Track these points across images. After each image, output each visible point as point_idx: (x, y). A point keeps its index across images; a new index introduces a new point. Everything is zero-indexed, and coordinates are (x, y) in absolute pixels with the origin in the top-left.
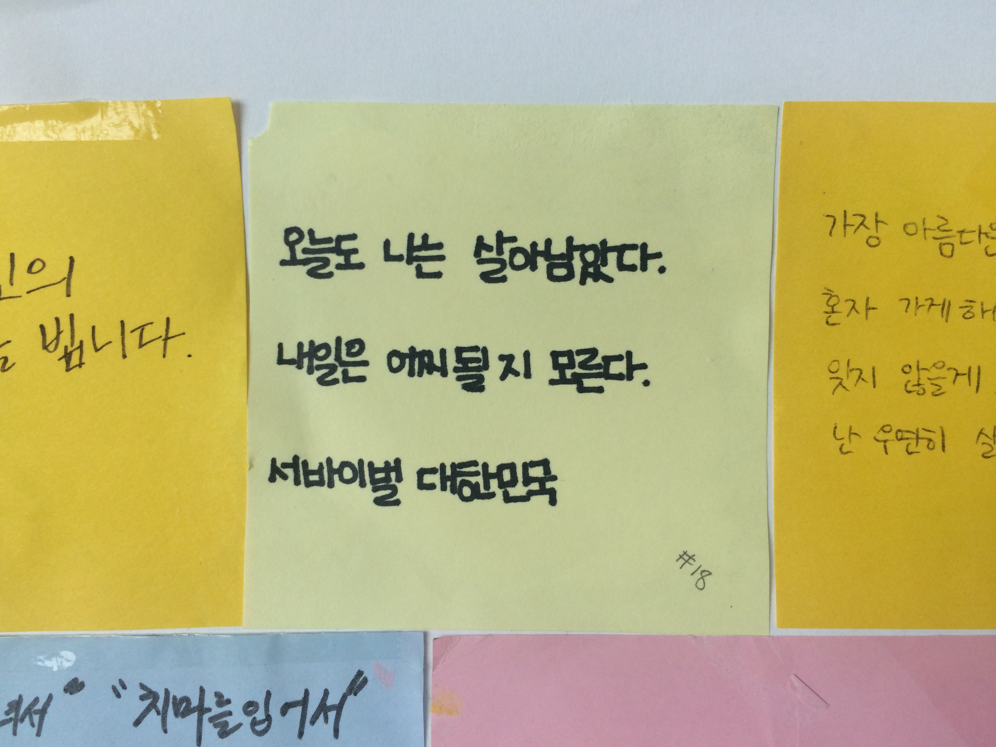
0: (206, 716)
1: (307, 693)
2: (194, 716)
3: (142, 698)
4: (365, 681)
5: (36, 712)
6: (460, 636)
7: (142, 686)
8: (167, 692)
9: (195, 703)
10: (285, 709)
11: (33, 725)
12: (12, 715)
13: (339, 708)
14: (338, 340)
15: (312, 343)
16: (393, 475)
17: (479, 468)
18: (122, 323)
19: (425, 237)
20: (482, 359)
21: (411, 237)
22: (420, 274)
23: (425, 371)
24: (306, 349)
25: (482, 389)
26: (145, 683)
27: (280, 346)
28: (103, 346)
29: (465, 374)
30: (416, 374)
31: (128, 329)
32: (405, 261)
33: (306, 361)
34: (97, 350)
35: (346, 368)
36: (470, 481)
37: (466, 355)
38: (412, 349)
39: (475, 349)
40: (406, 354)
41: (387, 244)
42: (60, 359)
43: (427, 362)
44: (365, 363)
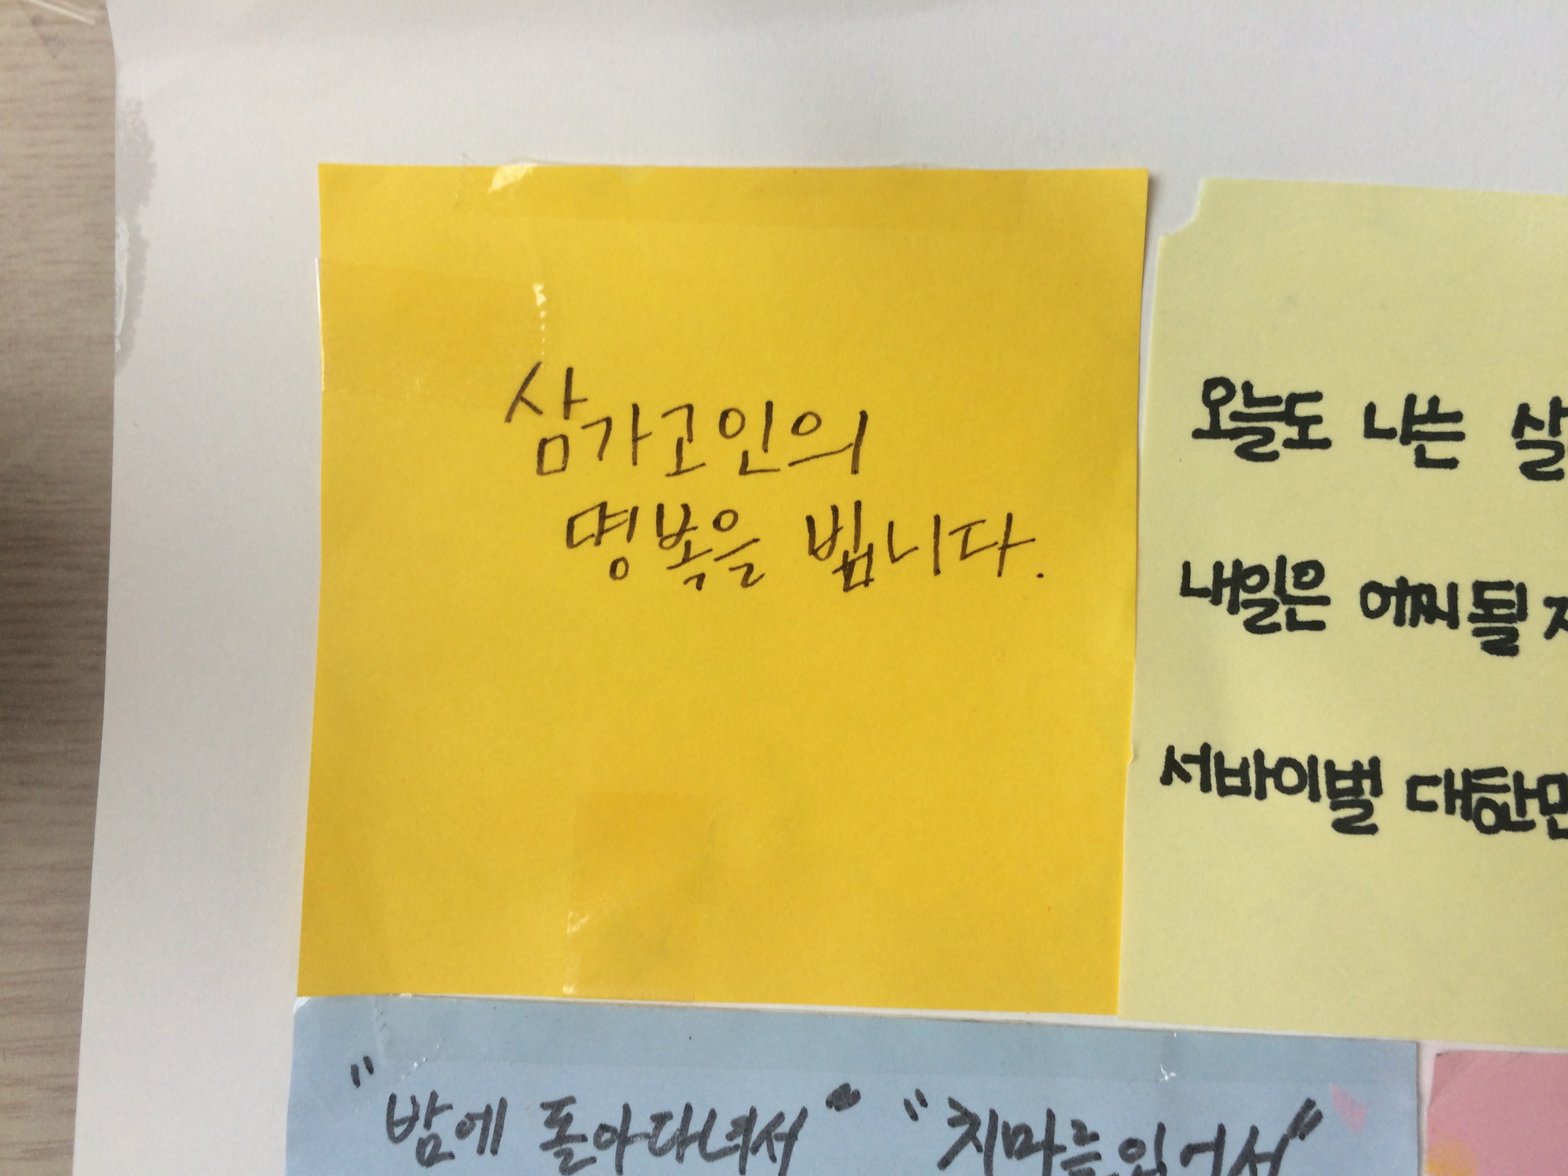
0: (1057, 1160)
1: (1222, 1130)
2: (1038, 1157)
3: (953, 1123)
4: (1319, 1116)
5: (779, 1138)
6: (1475, 1054)
7: (953, 1104)
8: (993, 1115)
9: (1039, 1135)
10: (1189, 1153)
11: (773, 1158)
12: (739, 1141)
13: (1276, 1158)
14: (1282, 561)
15: (1237, 564)
16: (1367, 784)
17: (1509, 781)
18: (937, 519)
19: (1434, 402)
20: (1516, 602)
21: (1411, 400)
22: (1422, 461)
23: (1422, 618)
24: (1228, 573)
25: (1513, 651)
26: (956, 1098)
27: (1187, 567)
28: (905, 554)
29: (1487, 625)
30: (1407, 621)
31: (945, 529)
32: (1397, 439)
33: (1226, 592)
34: (894, 560)
35: (1292, 606)
36: (1494, 801)
37: (1490, 595)
38: (1402, 581)
39: (1506, 585)
40: (1391, 588)
41: (1371, 411)
42: (835, 572)
43: (1425, 603)
44: (1324, 601)
